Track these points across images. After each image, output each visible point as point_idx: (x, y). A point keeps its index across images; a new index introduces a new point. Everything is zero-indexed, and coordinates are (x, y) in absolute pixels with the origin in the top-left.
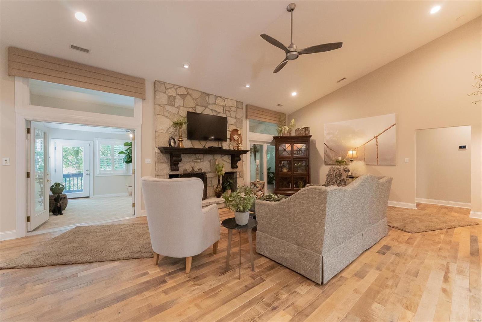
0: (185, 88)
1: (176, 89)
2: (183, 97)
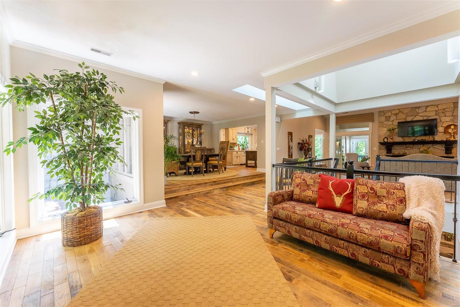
0: (398, 109)
1: (391, 112)
2: (396, 115)
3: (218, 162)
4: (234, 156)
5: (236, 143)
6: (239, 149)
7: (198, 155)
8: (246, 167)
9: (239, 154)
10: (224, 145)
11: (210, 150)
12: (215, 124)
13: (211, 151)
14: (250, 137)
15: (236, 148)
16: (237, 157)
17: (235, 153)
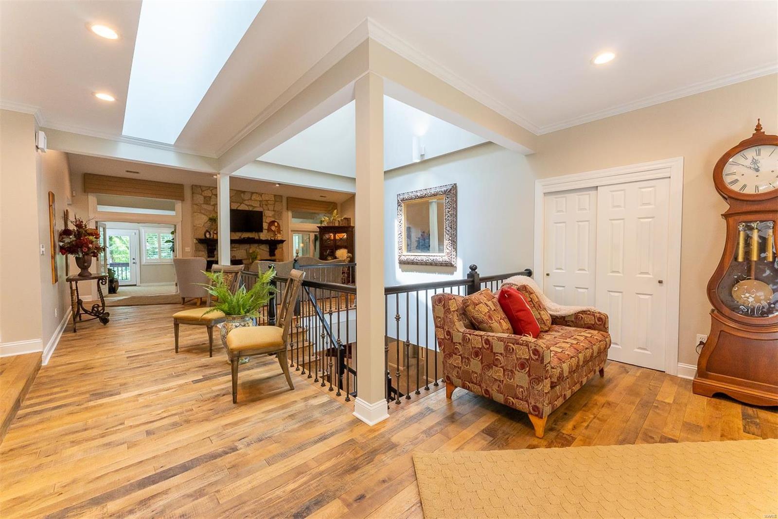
1: (211, 190)
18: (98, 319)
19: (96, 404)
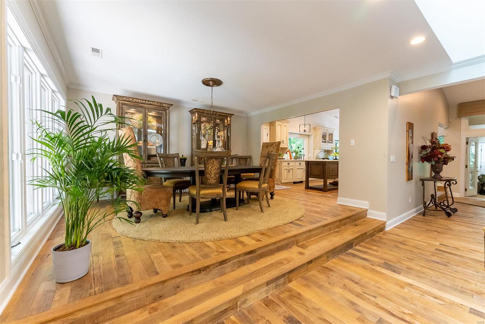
3: (260, 186)
4: (283, 170)
5: (287, 148)
6: (291, 158)
7: (213, 169)
8: (305, 189)
9: (292, 166)
10: (271, 149)
11: (246, 159)
12: (252, 116)
13: (247, 161)
14: (306, 140)
15: (286, 157)
16: (289, 171)
17: (286, 164)
18: (444, 211)
19: (380, 270)
